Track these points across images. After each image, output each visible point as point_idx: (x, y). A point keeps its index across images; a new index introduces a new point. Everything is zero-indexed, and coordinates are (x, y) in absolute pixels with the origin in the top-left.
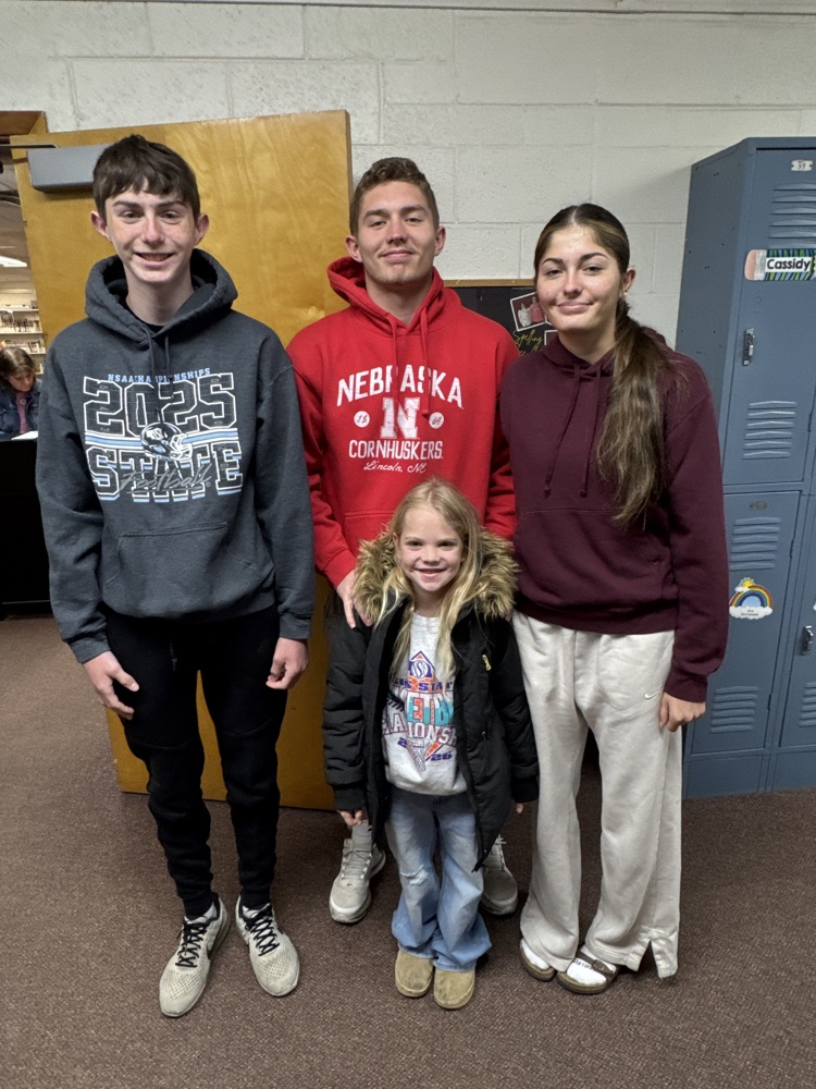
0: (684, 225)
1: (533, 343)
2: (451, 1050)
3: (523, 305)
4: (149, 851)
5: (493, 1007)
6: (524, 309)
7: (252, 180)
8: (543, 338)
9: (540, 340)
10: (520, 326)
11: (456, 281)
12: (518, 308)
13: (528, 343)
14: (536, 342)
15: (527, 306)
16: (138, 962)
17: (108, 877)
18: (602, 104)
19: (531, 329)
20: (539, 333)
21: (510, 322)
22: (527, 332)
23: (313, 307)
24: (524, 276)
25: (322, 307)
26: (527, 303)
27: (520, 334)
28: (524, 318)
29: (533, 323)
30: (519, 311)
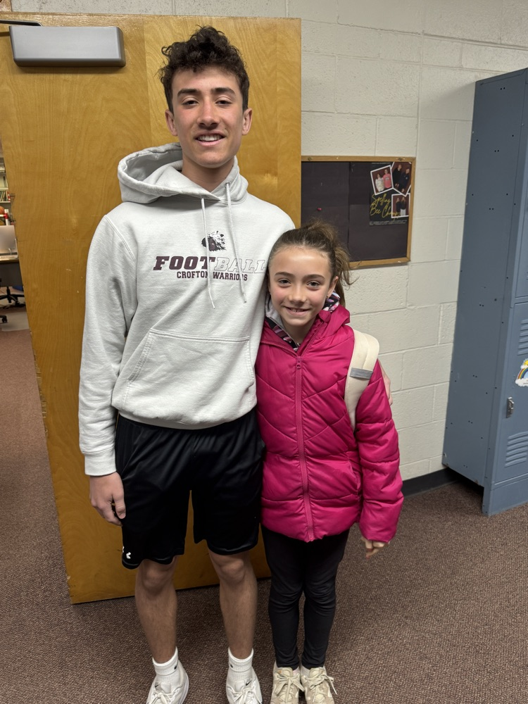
0: (471, 123)
1: (385, 204)
3: (378, 175)
6: (379, 179)
8: (391, 200)
9: (389, 201)
10: (377, 191)
11: (337, 157)
12: (375, 178)
13: (381, 204)
14: (387, 202)
15: (381, 176)
18: (426, 34)
19: (383, 194)
20: (389, 196)
21: (370, 188)
22: (381, 196)
23: (269, 175)
24: (378, 154)
25: (275, 174)
26: (382, 174)
27: (377, 197)
28: (379, 185)
29: (385, 189)
30: (376, 180)
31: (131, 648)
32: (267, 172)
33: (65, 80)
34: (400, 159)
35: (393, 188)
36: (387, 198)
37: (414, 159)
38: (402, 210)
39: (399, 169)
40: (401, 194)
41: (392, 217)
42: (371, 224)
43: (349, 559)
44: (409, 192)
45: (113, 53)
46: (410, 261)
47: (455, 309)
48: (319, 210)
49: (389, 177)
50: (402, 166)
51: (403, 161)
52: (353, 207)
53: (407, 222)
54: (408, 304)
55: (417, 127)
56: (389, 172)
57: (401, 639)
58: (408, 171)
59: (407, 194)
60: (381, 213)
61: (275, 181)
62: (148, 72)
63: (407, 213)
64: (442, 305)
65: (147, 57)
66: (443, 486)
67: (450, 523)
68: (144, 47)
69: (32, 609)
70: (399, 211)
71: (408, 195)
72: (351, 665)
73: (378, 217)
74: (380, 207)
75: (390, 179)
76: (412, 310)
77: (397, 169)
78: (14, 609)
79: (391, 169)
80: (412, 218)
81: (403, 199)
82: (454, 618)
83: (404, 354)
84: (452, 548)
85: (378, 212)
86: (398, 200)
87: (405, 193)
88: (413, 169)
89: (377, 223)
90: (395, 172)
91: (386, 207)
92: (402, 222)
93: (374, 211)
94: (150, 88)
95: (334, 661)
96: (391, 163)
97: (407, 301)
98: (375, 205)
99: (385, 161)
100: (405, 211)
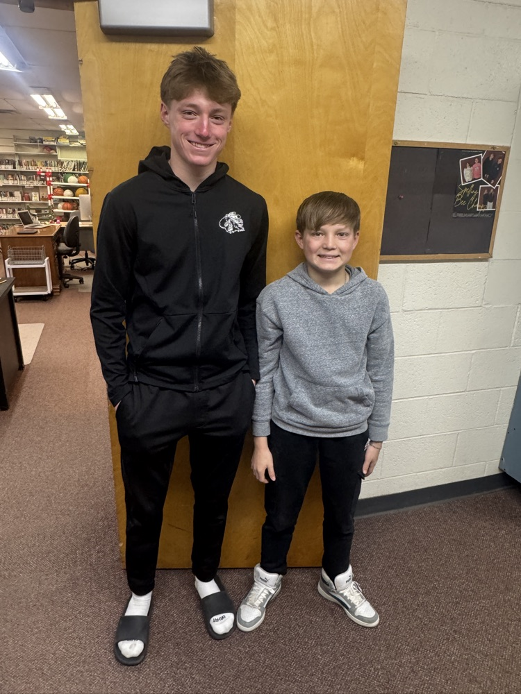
1: (471, 195)
3: (468, 164)
6: (468, 168)
7: (314, 41)
8: (478, 191)
9: (476, 193)
10: (464, 181)
11: (425, 142)
12: (464, 167)
13: (468, 195)
14: (474, 194)
15: (471, 166)
19: (471, 184)
20: (476, 188)
21: (457, 178)
22: (468, 186)
23: (355, 158)
24: (469, 142)
25: (362, 159)
26: (471, 163)
27: (463, 187)
28: (467, 175)
29: (474, 179)
30: (465, 169)
31: (175, 622)
32: (354, 155)
33: (151, 51)
34: (494, 147)
35: (482, 179)
36: (474, 189)
37: (508, 149)
38: (488, 203)
40: (490, 185)
42: (454, 215)
43: (396, 558)
44: (499, 184)
45: (201, 22)
46: (491, 257)
48: (400, 198)
49: (479, 167)
50: (494, 156)
52: (437, 196)
53: (493, 217)
54: (484, 303)
55: (516, 113)
56: (480, 162)
57: (449, 656)
58: (500, 161)
59: (497, 185)
60: (466, 205)
61: (361, 166)
62: (237, 43)
63: (494, 207)
64: (520, 306)
65: (237, 27)
66: (497, 490)
67: (504, 532)
68: (234, 14)
69: (86, 569)
70: (485, 204)
71: (497, 187)
72: (394, 676)
73: (462, 209)
74: (466, 198)
75: (480, 169)
76: (487, 309)
77: (488, 158)
78: (69, 566)
79: (482, 158)
80: (499, 211)
81: (492, 191)
82: (507, 640)
83: (473, 354)
84: (506, 561)
85: (463, 203)
86: (486, 192)
87: (494, 185)
89: (461, 215)
90: (486, 162)
91: (472, 199)
92: (487, 216)
93: (459, 202)
94: (237, 61)
95: (378, 669)
96: (483, 152)
97: (483, 299)
98: (460, 196)
99: (478, 149)
100: (492, 203)
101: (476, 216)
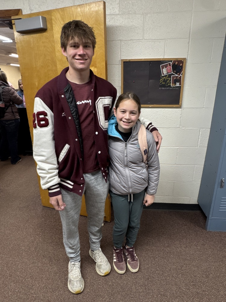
0: (224, 38)
1: (167, 80)
2: (115, 300)
4: (45, 224)
5: (132, 289)
6: (165, 68)
9: (170, 79)
10: (163, 74)
12: (163, 68)
13: (166, 80)
14: (168, 79)
15: (166, 67)
16: (35, 255)
17: (33, 229)
20: (170, 76)
21: (159, 73)
22: (166, 76)
24: (166, 57)
26: (166, 66)
27: (163, 77)
28: (165, 71)
30: (163, 69)
34: (176, 59)
35: (172, 73)
36: (168, 77)
38: (177, 83)
39: (176, 64)
40: (177, 75)
41: (171, 86)
42: (160, 88)
46: (181, 106)
47: (209, 132)
50: (178, 63)
51: (178, 60)
52: (151, 81)
53: (180, 89)
54: (181, 127)
55: (189, 43)
58: (181, 65)
59: (180, 75)
60: (165, 84)
62: (54, 31)
63: (180, 84)
64: (201, 129)
68: (52, 21)
70: (175, 83)
71: (181, 76)
73: (164, 86)
74: (164, 81)
75: (171, 68)
76: (183, 129)
77: (175, 64)
79: (171, 64)
80: (183, 87)
81: (178, 78)
83: (178, 148)
85: (164, 83)
86: (175, 78)
87: (179, 75)
88: (184, 63)
89: (163, 88)
92: (177, 88)
93: (162, 83)
96: (171, 61)
97: (180, 125)
98: (162, 81)
99: (169, 60)
100: (179, 83)
101: (171, 88)
